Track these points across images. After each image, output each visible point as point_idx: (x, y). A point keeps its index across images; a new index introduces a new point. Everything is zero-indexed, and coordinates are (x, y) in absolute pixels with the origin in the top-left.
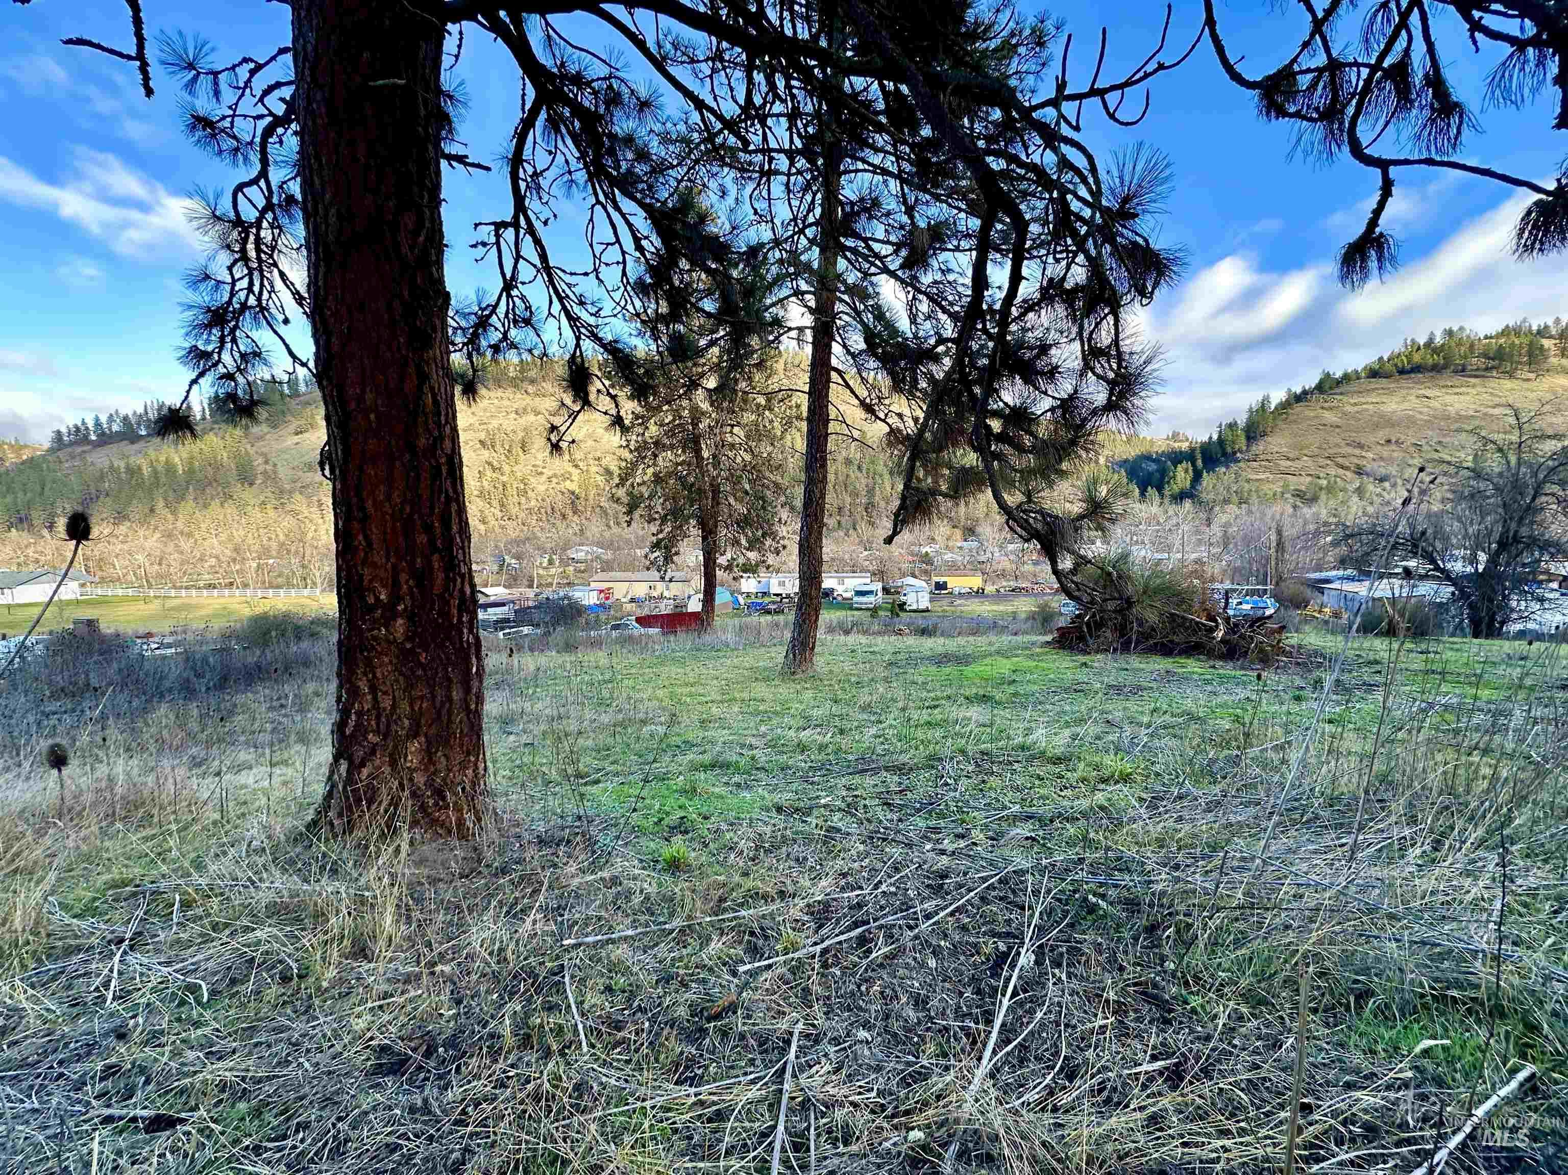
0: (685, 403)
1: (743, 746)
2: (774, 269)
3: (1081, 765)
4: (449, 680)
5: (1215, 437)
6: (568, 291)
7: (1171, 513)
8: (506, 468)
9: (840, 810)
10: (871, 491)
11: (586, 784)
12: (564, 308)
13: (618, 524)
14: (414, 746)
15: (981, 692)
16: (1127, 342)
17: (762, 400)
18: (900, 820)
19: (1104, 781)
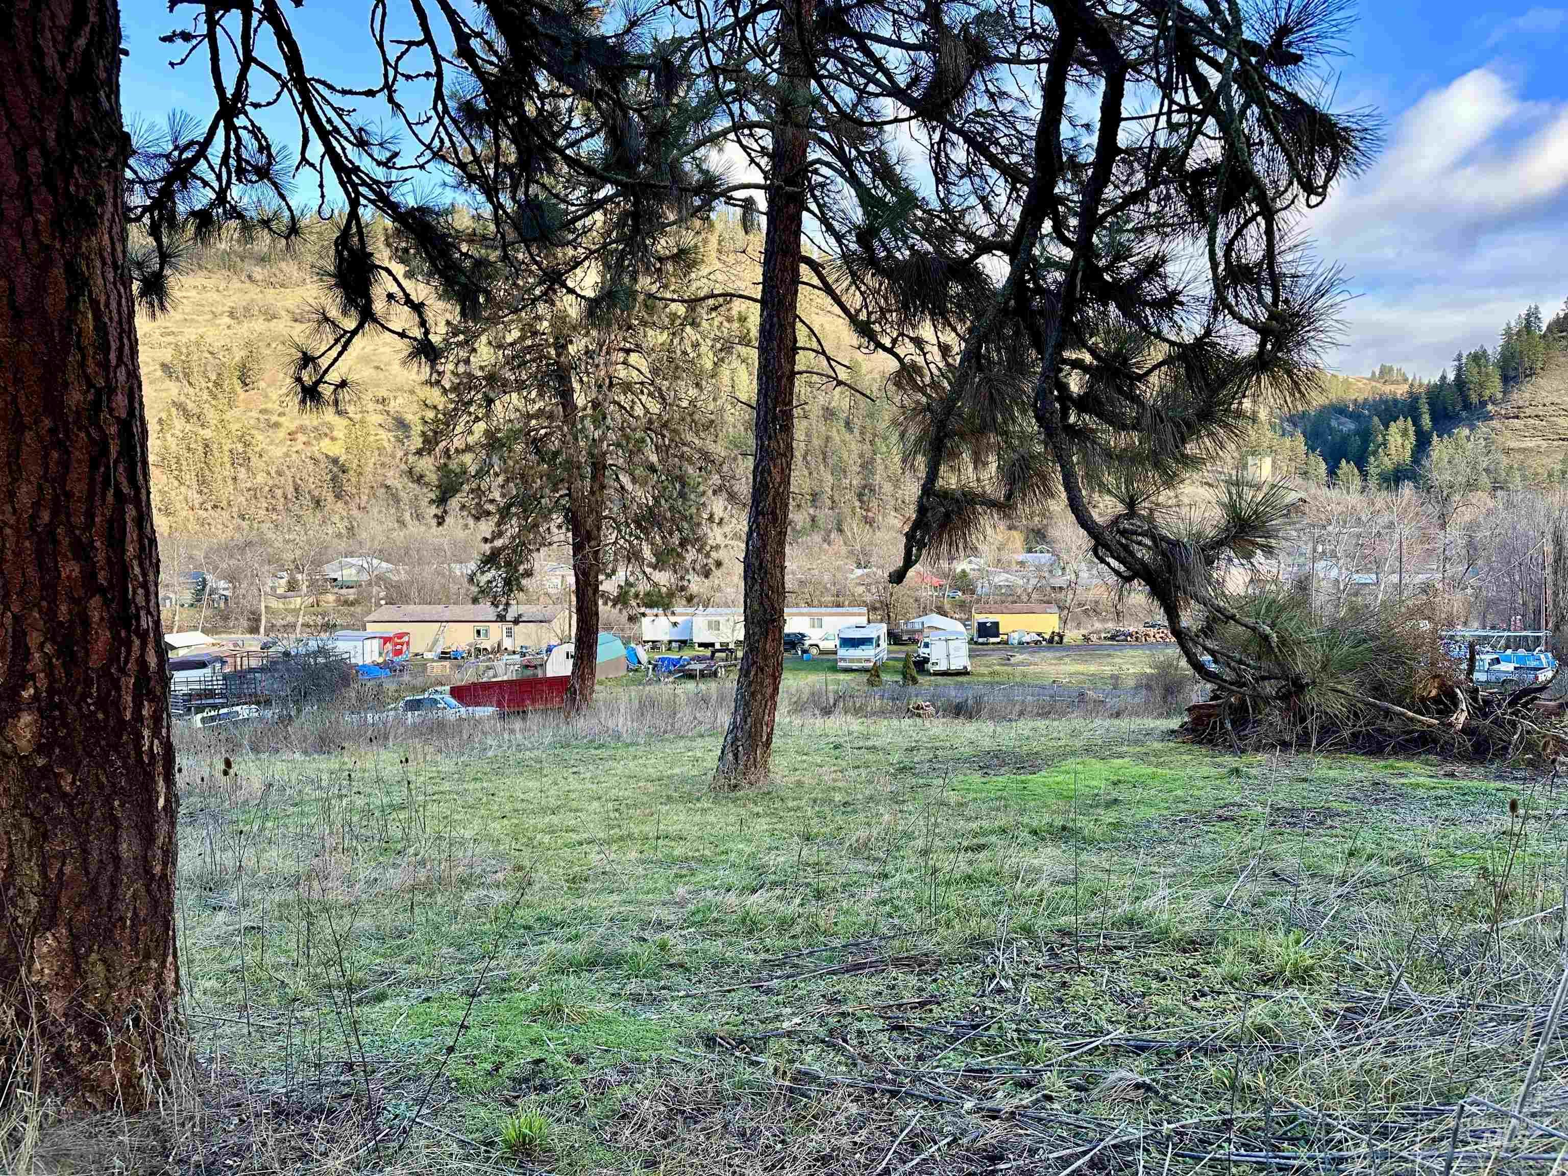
0: (542, 308)
1: (645, 924)
2: (703, 85)
3: (1229, 954)
4: (115, 822)
5: (1451, 376)
6: (337, 121)
7: (1379, 504)
8: (211, 416)
9: (817, 1040)
10: (867, 466)
11: (360, 1002)
12: (329, 150)
13: (419, 517)
14: (46, 944)
15: (1059, 822)
16: (1289, 257)
17: (680, 309)
18: (920, 1058)
19: (1266, 980)
